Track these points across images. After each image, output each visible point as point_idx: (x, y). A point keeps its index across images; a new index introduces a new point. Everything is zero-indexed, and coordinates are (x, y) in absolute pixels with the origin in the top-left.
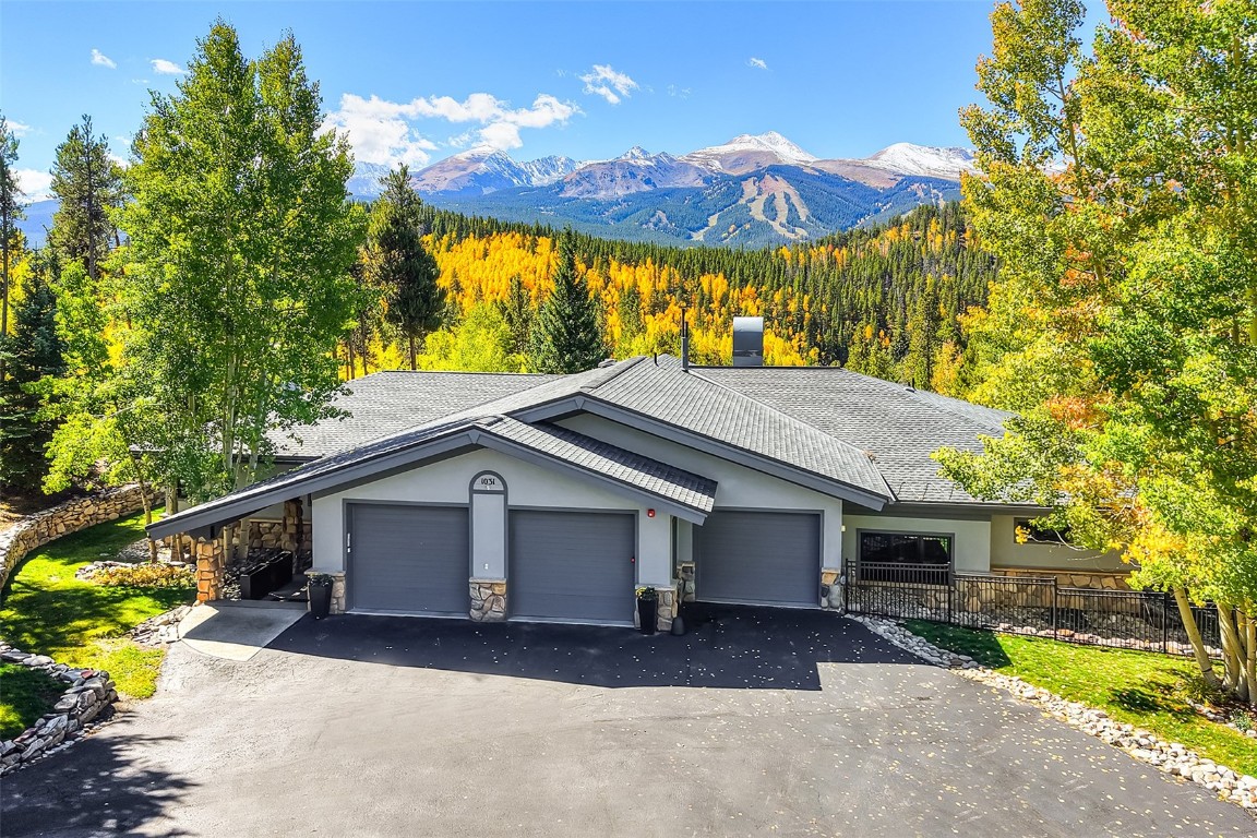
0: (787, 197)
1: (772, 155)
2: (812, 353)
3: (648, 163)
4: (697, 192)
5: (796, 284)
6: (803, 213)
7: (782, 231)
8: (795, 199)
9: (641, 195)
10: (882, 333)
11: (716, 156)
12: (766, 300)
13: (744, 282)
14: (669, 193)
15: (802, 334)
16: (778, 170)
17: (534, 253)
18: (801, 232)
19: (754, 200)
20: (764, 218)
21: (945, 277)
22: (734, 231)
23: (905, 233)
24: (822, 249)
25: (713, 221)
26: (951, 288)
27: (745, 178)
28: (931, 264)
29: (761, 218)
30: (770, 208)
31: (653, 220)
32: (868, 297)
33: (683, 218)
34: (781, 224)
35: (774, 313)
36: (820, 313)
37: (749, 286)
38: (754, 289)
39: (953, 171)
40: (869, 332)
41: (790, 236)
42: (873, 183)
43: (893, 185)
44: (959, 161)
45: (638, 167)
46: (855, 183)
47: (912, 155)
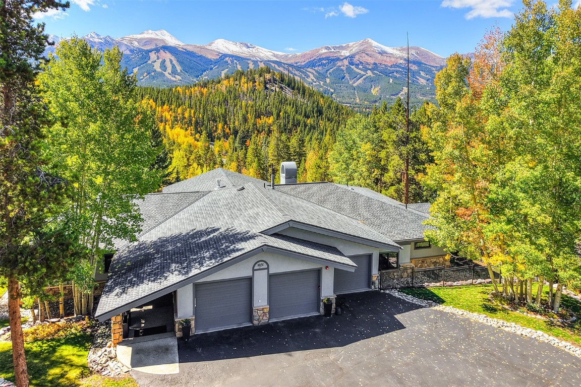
0: (171, 61)
1: (163, 41)
2: (197, 136)
3: (101, 41)
4: (127, 56)
5: (187, 104)
6: (179, 68)
7: (170, 77)
8: (175, 62)
10: (226, 126)
11: (136, 40)
12: (174, 112)
13: (163, 104)
15: (192, 127)
16: (166, 48)
18: (179, 77)
19: (155, 61)
20: (161, 70)
21: (250, 102)
22: (146, 76)
23: (232, 83)
24: (196, 88)
25: (136, 71)
26: (252, 107)
27: (151, 51)
28: (243, 96)
29: (159, 70)
30: (163, 66)
32: (218, 111)
34: (169, 73)
35: (179, 118)
36: (199, 118)
37: (165, 105)
38: (168, 107)
39: (242, 53)
40: (220, 126)
41: (174, 79)
42: (210, 57)
43: (218, 57)
44: (245, 49)
45: (95, 42)
46: (201, 56)
47: (226, 45)
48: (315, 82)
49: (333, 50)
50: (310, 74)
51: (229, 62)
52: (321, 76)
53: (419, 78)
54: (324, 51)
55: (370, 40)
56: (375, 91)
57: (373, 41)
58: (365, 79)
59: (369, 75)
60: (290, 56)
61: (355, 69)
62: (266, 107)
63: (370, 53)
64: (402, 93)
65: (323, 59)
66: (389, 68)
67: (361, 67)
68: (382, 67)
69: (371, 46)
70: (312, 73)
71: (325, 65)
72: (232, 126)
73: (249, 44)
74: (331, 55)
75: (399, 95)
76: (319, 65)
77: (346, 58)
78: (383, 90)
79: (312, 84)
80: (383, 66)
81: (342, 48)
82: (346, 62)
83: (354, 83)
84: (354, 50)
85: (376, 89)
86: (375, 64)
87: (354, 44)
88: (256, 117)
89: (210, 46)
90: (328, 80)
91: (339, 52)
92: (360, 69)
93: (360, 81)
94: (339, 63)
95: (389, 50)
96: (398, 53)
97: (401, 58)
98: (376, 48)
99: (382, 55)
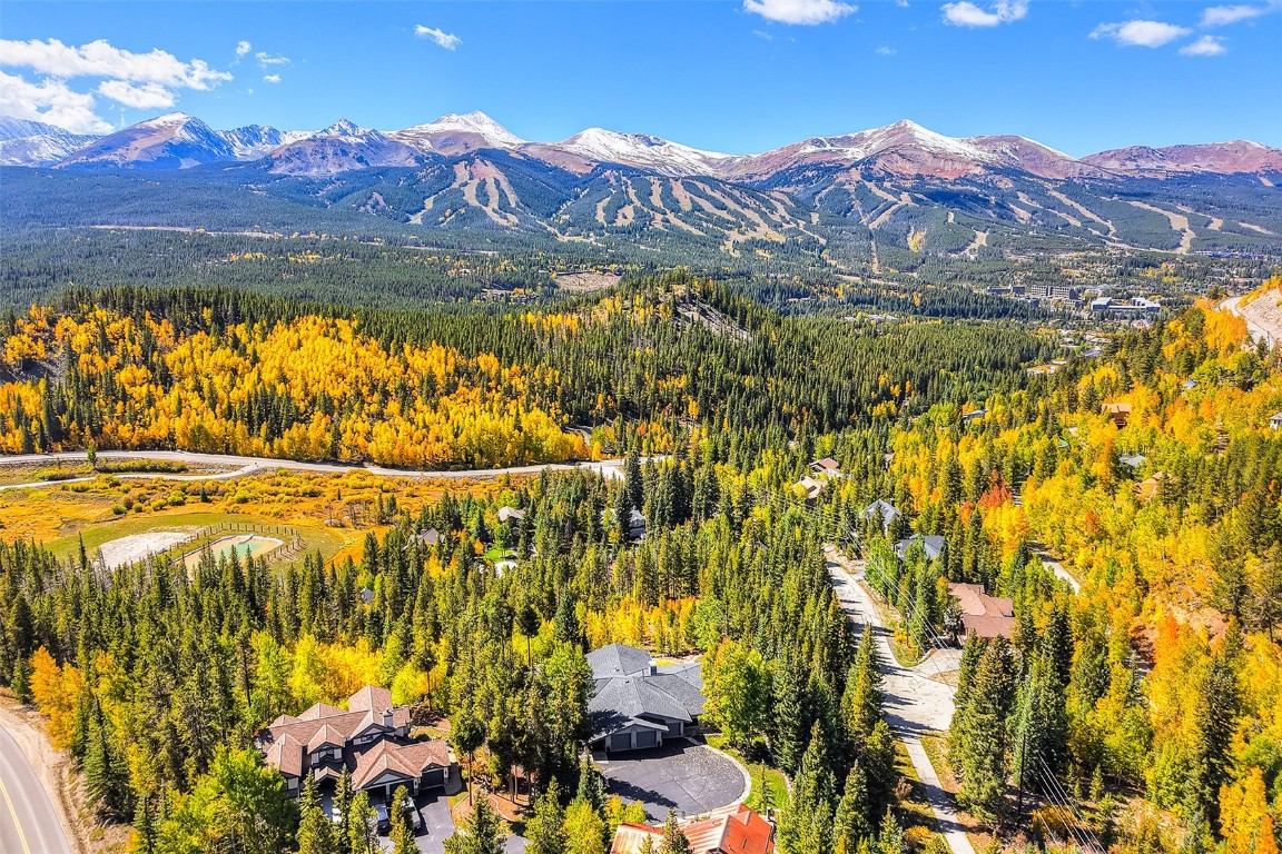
0: (497, 182)
1: (479, 137)
3: (359, 140)
4: (410, 174)
5: (547, 360)
6: (513, 199)
7: (495, 218)
8: (504, 185)
9: (353, 174)
10: (609, 398)
11: (425, 136)
12: (529, 376)
13: (511, 361)
14: (384, 172)
15: (557, 403)
16: (489, 155)
17: (340, 340)
18: (514, 219)
19: (466, 184)
20: (478, 204)
22: (450, 215)
23: (618, 305)
25: (429, 204)
26: (652, 359)
27: (455, 161)
28: (638, 337)
29: (474, 202)
30: (482, 194)
31: (370, 202)
32: (597, 369)
33: (401, 201)
34: (493, 210)
35: (536, 388)
36: (567, 385)
37: (514, 365)
38: (519, 367)
39: (638, 157)
40: (601, 398)
41: (503, 222)
42: (572, 168)
43: (589, 170)
44: (643, 147)
45: (350, 145)
46: (556, 168)
47: (605, 140)
48: (788, 223)
49: (829, 147)
50: (777, 204)
51: (612, 181)
52: (801, 209)
53: (1014, 207)
54: (811, 149)
55: (910, 124)
56: (915, 241)
57: (916, 127)
58: (894, 213)
59: (902, 203)
60: (738, 160)
61: (875, 190)
62: (675, 359)
63: (909, 152)
64: (973, 246)
65: (807, 167)
66: (949, 186)
67: (887, 184)
68: (934, 185)
69: (912, 139)
70: (783, 203)
71: (808, 180)
72: (618, 396)
73: (651, 138)
74: (825, 158)
75: (967, 251)
76: (798, 182)
77: (856, 165)
78: (932, 240)
79: (781, 226)
80: (938, 181)
81: (847, 141)
82: (856, 175)
83: (872, 220)
84: (873, 147)
85: (919, 236)
86: (919, 176)
87: (875, 133)
88: (658, 379)
89: (573, 143)
90: (815, 218)
91: (841, 151)
92: (885, 190)
93: (884, 217)
94: (841, 178)
95: (952, 145)
96: (971, 151)
97: (977, 162)
98: (921, 143)
99: (935, 156)
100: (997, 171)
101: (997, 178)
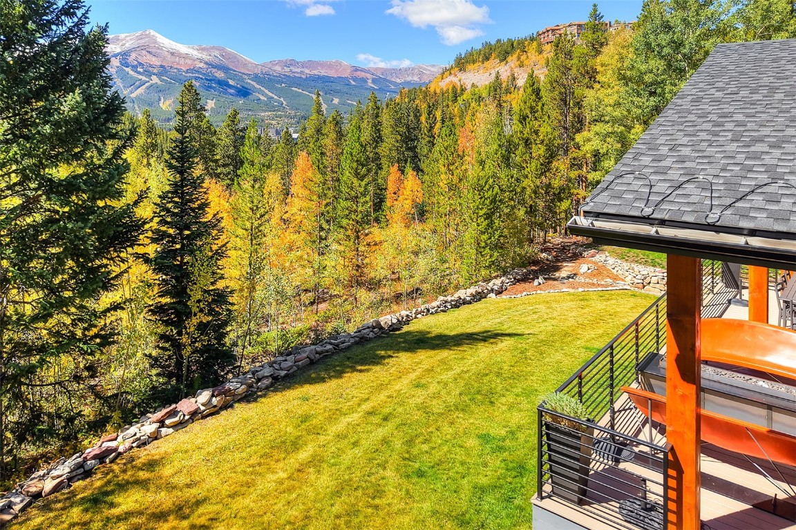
53: (227, 89)
56: (165, 105)
57: (157, 35)
58: (148, 88)
59: (154, 82)
61: (131, 73)
63: (153, 51)
64: (206, 108)
66: (184, 73)
67: (140, 70)
68: (174, 72)
69: (156, 42)
77: (116, 56)
80: (175, 70)
82: (116, 62)
83: (132, 92)
84: (127, 45)
85: (168, 103)
86: (162, 66)
87: (126, 37)
92: (139, 73)
93: (141, 90)
95: (183, 49)
96: (195, 54)
97: (201, 60)
98: (162, 45)
99: (172, 54)
100: (213, 67)
101: (214, 70)
